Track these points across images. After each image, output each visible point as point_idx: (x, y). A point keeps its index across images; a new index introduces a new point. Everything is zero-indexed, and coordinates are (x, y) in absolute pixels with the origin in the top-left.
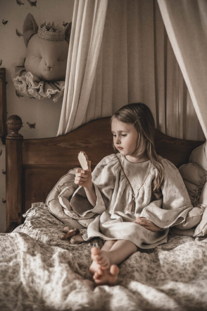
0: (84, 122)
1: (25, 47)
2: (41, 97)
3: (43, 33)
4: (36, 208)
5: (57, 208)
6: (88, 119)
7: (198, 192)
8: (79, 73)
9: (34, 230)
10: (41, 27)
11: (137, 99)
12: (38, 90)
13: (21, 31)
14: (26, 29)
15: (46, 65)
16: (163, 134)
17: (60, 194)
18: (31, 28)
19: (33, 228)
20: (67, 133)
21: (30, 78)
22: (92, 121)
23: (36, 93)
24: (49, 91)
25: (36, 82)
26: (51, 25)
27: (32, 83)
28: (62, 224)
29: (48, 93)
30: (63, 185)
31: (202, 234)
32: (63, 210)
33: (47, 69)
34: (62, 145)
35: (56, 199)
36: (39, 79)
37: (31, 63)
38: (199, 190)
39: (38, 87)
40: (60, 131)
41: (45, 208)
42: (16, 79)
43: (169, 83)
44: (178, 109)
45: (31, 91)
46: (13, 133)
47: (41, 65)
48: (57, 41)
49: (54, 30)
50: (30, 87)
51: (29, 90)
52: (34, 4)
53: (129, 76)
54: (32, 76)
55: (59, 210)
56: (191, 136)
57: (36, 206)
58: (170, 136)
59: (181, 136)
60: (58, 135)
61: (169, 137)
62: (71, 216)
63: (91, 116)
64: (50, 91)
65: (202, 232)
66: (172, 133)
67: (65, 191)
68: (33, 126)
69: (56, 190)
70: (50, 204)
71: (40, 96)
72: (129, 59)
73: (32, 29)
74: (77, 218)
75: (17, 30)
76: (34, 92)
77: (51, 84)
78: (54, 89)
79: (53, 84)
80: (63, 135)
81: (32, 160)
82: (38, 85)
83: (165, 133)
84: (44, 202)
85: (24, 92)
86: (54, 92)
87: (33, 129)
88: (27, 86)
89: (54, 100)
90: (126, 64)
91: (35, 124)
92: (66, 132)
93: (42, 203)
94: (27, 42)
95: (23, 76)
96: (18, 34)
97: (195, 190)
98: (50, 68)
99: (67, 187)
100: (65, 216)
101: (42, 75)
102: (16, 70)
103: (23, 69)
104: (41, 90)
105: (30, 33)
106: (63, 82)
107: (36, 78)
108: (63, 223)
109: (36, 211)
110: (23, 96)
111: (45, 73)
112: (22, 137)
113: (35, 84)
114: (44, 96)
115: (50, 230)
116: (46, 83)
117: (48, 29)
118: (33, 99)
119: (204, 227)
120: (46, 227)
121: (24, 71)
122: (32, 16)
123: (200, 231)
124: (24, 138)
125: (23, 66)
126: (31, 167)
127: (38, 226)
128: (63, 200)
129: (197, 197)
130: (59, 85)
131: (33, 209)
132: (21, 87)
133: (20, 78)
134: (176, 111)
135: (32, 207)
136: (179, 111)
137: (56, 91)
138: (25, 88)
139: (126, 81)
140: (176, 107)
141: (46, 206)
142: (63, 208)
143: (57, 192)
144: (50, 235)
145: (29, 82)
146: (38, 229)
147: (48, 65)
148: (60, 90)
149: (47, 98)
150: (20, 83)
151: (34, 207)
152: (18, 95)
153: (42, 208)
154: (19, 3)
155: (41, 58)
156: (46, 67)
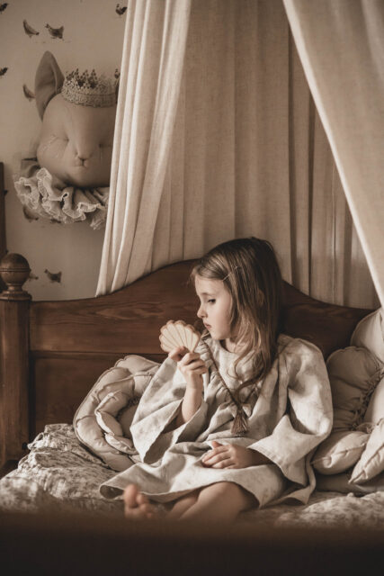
0: (149, 268)
1: (39, 119)
2: (69, 218)
3: (71, 90)
4: (53, 434)
5: (91, 431)
6: (157, 264)
7: (362, 401)
8: (135, 168)
9: (40, 471)
10: (69, 79)
11: (254, 230)
12: (61, 204)
13: (32, 89)
14: (41, 84)
15: (77, 154)
16: (305, 295)
17: (99, 406)
18: (51, 80)
19: (40, 468)
20: (116, 291)
21: (45, 179)
22: (165, 267)
23: (58, 211)
24: (82, 206)
25: (58, 188)
26: (90, 76)
27: (49, 190)
28: (99, 462)
29: (80, 211)
30: (102, 391)
31: (365, 475)
32: (104, 437)
33: (78, 162)
34: (106, 313)
35: (92, 416)
36: (63, 183)
38: (364, 399)
39: (60, 199)
40: (101, 288)
41: (69, 433)
42: (19, 182)
43: (318, 192)
44: (335, 247)
45: (48, 206)
46: (11, 288)
48: (99, 106)
49: (93, 85)
50: (45, 198)
51: (44, 205)
52: (57, 33)
53: (237, 178)
54: (49, 176)
55: (95, 436)
56: (356, 302)
57: (54, 430)
58: (318, 298)
59: (340, 300)
60: (97, 293)
61: (314, 300)
62: (118, 447)
63: (162, 258)
64: (85, 206)
65: (363, 472)
66: (321, 291)
67: (108, 400)
68: (56, 278)
69: (92, 399)
70: (79, 424)
71: (65, 217)
72: (237, 142)
73: (53, 82)
74: (130, 452)
75: (25, 88)
76: (55, 207)
77: (88, 193)
78: (92, 202)
79: (92, 193)
80: (108, 293)
81: (49, 343)
82: (60, 195)
83: (307, 293)
84: (70, 423)
85: (35, 208)
86: (91, 208)
87: (56, 283)
88: (41, 197)
89: (93, 224)
90: (232, 155)
91: (60, 274)
92: (113, 288)
93: (65, 425)
94: (43, 108)
95: (32, 178)
96: (28, 95)
97: (359, 399)
98: (83, 160)
99: (112, 394)
100: (106, 448)
101: (68, 175)
102: (23, 167)
103: (34, 164)
104: (67, 205)
105: (48, 91)
107: (58, 182)
108: (102, 460)
109: (51, 439)
110: (37, 219)
111: (75, 171)
112: (30, 296)
113: (55, 193)
114: (73, 217)
115: (71, 471)
116: (80, 196)
117: (81, 83)
118: (57, 224)
119: (369, 461)
120: (64, 466)
121: (38, 167)
122: (53, 57)
123: (360, 471)
124: (34, 299)
125: (36, 159)
126: (46, 355)
127: (51, 462)
128: (103, 418)
129: (359, 411)
130: (102, 194)
131: (46, 434)
132: (29, 198)
133: (25, 181)
134: (331, 250)
135: (46, 431)
136: (337, 249)
137: (95, 206)
138: (37, 201)
139: (231, 190)
140: (331, 242)
141: (73, 430)
142: (103, 432)
143: (93, 403)
144: (70, 479)
145: (43, 189)
146: (48, 469)
147: (79, 154)
148: (103, 204)
149: (79, 221)
150: (27, 191)
151: (49, 431)
152: (29, 216)
153: (64, 434)
154: (29, 31)
155: (68, 140)
156: (76, 158)
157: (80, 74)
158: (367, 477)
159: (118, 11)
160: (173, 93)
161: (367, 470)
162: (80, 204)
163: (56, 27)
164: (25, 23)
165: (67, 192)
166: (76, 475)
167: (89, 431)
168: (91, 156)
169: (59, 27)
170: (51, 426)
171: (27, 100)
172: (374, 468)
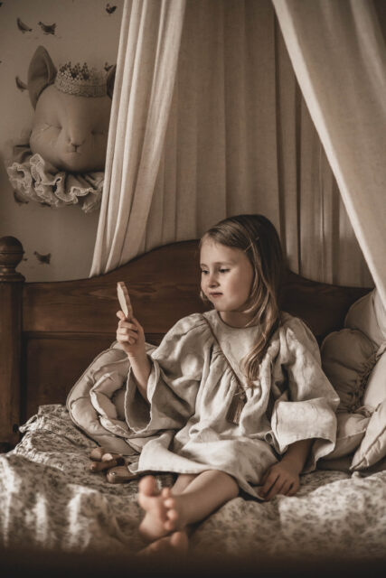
0: (143, 250)
1: (32, 108)
2: (61, 202)
3: (64, 81)
4: (47, 415)
5: (87, 414)
6: (150, 246)
7: (359, 383)
8: (130, 155)
9: (37, 456)
10: (62, 71)
11: (244, 208)
12: (54, 188)
13: (25, 81)
14: (34, 76)
15: (70, 140)
16: (295, 274)
17: (95, 387)
18: (43, 73)
19: (36, 452)
20: (110, 272)
21: (38, 165)
22: (157, 249)
23: (50, 195)
24: (75, 190)
25: (51, 173)
26: (82, 68)
27: (42, 174)
28: (95, 445)
29: (73, 195)
30: (99, 371)
31: (366, 463)
32: (99, 419)
33: (72, 148)
34: (99, 294)
35: (86, 397)
36: (56, 168)
37: (41, 138)
38: (361, 381)
39: (53, 183)
40: (95, 268)
41: (63, 414)
43: (305, 176)
44: (323, 227)
45: (41, 190)
46: (5, 270)
47: (61, 141)
48: (90, 96)
49: (86, 77)
50: (38, 182)
51: (36, 189)
52: (50, 30)
53: (228, 162)
54: (42, 161)
55: (90, 419)
56: (348, 279)
57: (47, 411)
58: (308, 278)
59: (329, 278)
60: (91, 275)
61: (307, 280)
62: (113, 431)
63: (155, 239)
64: (77, 190)
65: (364, 459)
66: (311, 271)
67: (104, 381)
68: (45, 259)
69: (87, 380)
70: (74, 406)
71: (57, 201)
72: (227, 130)
73: (46, 75)
74: (125, 435)
75: (17, 79)
76: (46, 193)
77: (79, 177)
78: (84, 186)
79: (84, 177)
80: (101, 274)
81: (42, 322)
82: (53, 179)
83: (297, 272)
84: (64, 404)
85: (27, 192)
86: (83, 192)
87: (45, 265)
88: (34, 181)
89: (85, 207)
90: (223, 141)
91: (49, 256)
92: (107, 268)
93: (59, 405)
94: (35, 100)
95: (25, 164)
96: (20, 86)
97: (356, 381)
98: (76, 146)
99: (108, 375)
100: (102, 431)
101: (61, 162)
102: (15, 153)
103: (27, 150)
104: (59, 189)
105: (41, 81)
106: (101, 174)
107: (51, 167)
108: (97, 443)
109: (45, 421)
110: (27, 203)
111: (67, 157)
112: (24, 278)
113: (48, 177)
114: (66, 200)
115: (68, 456)
116: (72, 180)
117: (74, 75)
118: (47, 207)
119: (370, 448)
120: (61, 451)
121: (30, 154)
122: (46, 52)
123: (361, 458)
124: (27, 281)
125: (28, 146)
126: (39, 336)
127: (47, 447)
128: (98, 399)
129: (357, 394)
130: (94, 179)
131: (40, 416)
132: (21, 183)
133: (19, 166)
134: (319, 231)
135: (39, 413)
136: (325, 230)
137: (88, 190)
138: (29, 186)
139: (223, 174)
140: (319, 222)
141: (67, 411)
142: (98, 414)
143: (88, 383)
144: (68, 464)
145: (37, 174)
146: (45, 453)
147: (72, 141)
148: (95, 188)
149: (71, 204)
150: (20, 176)
151: (42, 412)
152: (19, 199)
153: (58, 416)
154: (22, 28)
155: (60, 128)
156: (70, 145)
157: (73, 67)
158: (368, 465)
159: (107, 10)
160: (168, 84)
161: (367, 457)
162: (72, 188)
163: (49, 24)
164: (18, 20)
165: (60, 177)
166: (73, 460)
167: (84, 412)
168: (84, 142)
169: (51, 24)
170: (45, 406)
171: (19, 91)
172: (375, 456)
